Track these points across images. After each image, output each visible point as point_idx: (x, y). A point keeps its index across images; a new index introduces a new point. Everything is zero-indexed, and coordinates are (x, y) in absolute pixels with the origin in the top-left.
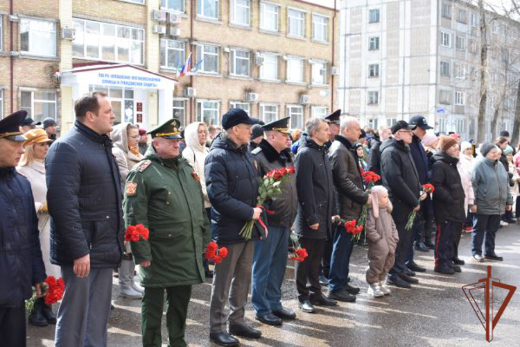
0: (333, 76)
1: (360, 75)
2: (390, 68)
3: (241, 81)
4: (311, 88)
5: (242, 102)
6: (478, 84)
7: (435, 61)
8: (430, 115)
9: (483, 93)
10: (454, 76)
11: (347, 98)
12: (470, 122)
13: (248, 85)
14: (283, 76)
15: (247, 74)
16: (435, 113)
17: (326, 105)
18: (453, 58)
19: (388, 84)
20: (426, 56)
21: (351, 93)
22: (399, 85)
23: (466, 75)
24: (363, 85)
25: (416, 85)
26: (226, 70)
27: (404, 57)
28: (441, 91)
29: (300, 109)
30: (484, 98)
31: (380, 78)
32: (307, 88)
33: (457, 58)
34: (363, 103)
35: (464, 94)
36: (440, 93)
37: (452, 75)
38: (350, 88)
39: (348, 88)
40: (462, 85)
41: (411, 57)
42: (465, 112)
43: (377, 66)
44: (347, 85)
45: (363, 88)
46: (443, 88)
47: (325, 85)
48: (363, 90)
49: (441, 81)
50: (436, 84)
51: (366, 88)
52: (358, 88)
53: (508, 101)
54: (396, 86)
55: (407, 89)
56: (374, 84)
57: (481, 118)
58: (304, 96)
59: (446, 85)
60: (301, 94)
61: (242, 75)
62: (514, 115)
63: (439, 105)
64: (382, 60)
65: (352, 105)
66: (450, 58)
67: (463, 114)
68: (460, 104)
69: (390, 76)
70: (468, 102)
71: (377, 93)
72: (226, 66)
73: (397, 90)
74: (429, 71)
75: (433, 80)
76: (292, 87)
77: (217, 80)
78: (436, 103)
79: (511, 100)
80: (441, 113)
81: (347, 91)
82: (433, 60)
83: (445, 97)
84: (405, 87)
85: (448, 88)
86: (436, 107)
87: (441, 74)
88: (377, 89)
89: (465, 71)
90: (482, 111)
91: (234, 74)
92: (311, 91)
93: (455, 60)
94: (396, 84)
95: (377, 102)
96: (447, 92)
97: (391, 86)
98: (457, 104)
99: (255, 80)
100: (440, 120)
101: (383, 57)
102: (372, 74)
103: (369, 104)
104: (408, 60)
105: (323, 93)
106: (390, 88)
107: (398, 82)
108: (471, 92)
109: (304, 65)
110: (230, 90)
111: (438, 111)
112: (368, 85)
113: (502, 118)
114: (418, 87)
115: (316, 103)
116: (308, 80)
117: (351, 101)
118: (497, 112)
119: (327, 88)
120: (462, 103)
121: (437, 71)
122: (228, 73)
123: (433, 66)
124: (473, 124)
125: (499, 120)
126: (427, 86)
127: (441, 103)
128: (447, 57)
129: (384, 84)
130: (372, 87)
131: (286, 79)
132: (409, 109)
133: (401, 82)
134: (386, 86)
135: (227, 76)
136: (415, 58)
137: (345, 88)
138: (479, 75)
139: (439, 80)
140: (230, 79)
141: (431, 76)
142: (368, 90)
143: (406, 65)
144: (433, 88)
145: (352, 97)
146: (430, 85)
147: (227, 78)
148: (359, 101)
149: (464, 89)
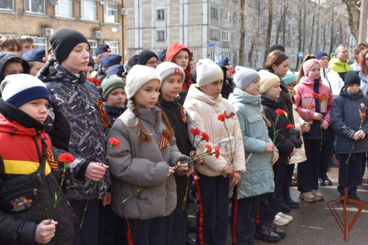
0: (123, 16)
1: (150, 18)
2: (173, 12)
3: (37, 17)
4: (104, 25)
5: (39, 36)
6: (238, 24)
7: (207, 7)
8: (203, 48)
9: (242, 31)
10: (221, 19)
11: (141, 37)
12: (234, 54)
13: (44, 21)
14: (77, 14)
15: (43, 12)
16: (207, 47)
17: (117, 40)
18: (220, 5)
19: (172, 25)
20: (200, 3)
21: (144, 33)
22: (179, 26)
23: (230, 17)
24: (153, 26)
25: (193, 25)
26: (21, 7)
27: (183, 4)
28: (212, 30)
29: (95, 43)
30: (243, 35)
31: (165, 21)
32: (100, 25)
33: (223, 5)
34: (153, 40)
35: (229, 32)
36: (210, 32)
37: (219, 18)
38: (143, 28)
39: (141, 29)
40: (227, 26)
41: (188, 3)
42: (230, 46)
43: (163, 11)
44: (141, 26)
45: (153, 28)
46: (213, 28)
47: (117, 23)
48: (153, 30)
49: (211, 22)
50: (207, 25)
51: (154, 28)
52: (149, 28)
53: (261, 38)
54: (177, 26)
55: (186, 29)
56: (161, 25)
57: (241, 51)
58: (97, 32)
59: (215, 26)
60: (94, 30)
61: (39, 13)
62: (265, 48)
63: (210, 41)
64: (166, 6)
65: (145, 42)
66: (218, 5)
67: (228, 48)
68: (226, 40)
69: (173, 19)
70: (232, 39)
71: (163, 32)
72: (21, 4)
73: (179, 29)
74: (202, 14)
75: (205, 21)
76: (86, 24)
77: (13, 17)
78: (208, 40)
79: (263, 37)
80: (212, 47)
81: (141, 31)
82: (205, 6)
83: (214, 35)
84: (185, 28)
85: (217, 28)
86: (208, 42)
87: (211, 18)
88: (164, 29)
89: (229, 15)
90: (242, 45)
91: (30, 12)
92: (103, 28)
93: (222, 7)
94: (178, 25)
95: (163, 39)
96: (216, 31)
97: (174, 26)
98: (224, 40)
99: (50, 17)
100: (211, 52)
101: (167, 4)
102: (159, 18)
103: (158, 41)
104: (186, 7)
105: (114, 30)
106: (173, 28)
107: (179, 23)
108: (234, 31)
109: (97, 6)
110: (26, 26)
111: (210, 46)
112: (156, 26)
113: (257, 51)
114: (194, 27)
115: (109, 38)
116: (101, 19)
117: (144, 38)
118: (253, 45)
119: (118, 26)
120: (227, 39)
121: (208, 15)
122: (24, 10)
123: (205, 11)
124: (235, 55)
125: (254, 53)
126: (201, 26)
127: (212, 39)
128: (215, 4)
129: (168, 25)
130: (159, 27)
131: (80, 17)
132: (188, 44)
133: (181, 24)
134: (170, 27)
135: (22, 13)
136: (192, 4)
137: (139, 28)
138: (239, 17)
139: (210, 22)
140: (26, 16)
141: (204, 18)
142: (156, 29)
143: (185, 10)
144: (205, 28)
145: (145, 35)
146: (203, 25)
147: (23, 15)
148: (150, 38)
149: (229, 29)
